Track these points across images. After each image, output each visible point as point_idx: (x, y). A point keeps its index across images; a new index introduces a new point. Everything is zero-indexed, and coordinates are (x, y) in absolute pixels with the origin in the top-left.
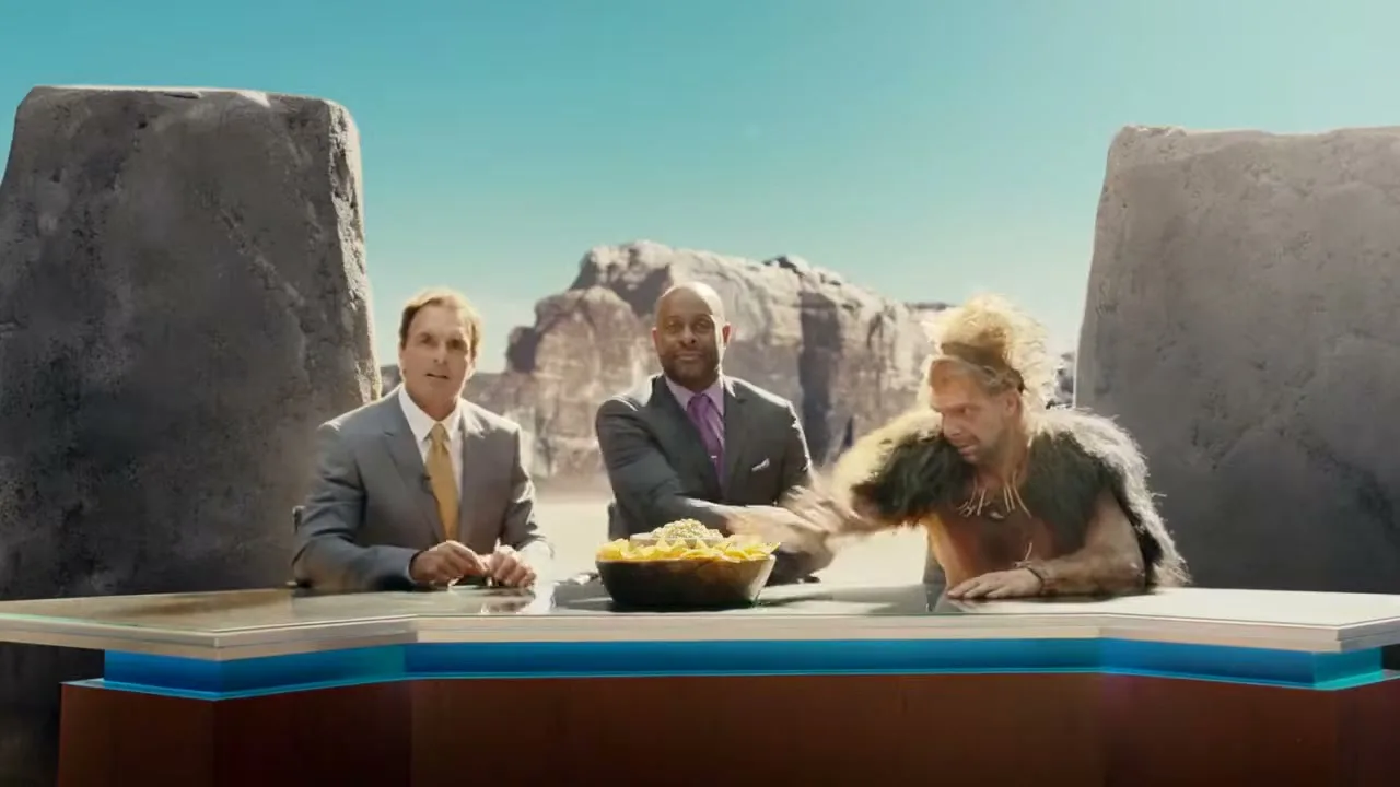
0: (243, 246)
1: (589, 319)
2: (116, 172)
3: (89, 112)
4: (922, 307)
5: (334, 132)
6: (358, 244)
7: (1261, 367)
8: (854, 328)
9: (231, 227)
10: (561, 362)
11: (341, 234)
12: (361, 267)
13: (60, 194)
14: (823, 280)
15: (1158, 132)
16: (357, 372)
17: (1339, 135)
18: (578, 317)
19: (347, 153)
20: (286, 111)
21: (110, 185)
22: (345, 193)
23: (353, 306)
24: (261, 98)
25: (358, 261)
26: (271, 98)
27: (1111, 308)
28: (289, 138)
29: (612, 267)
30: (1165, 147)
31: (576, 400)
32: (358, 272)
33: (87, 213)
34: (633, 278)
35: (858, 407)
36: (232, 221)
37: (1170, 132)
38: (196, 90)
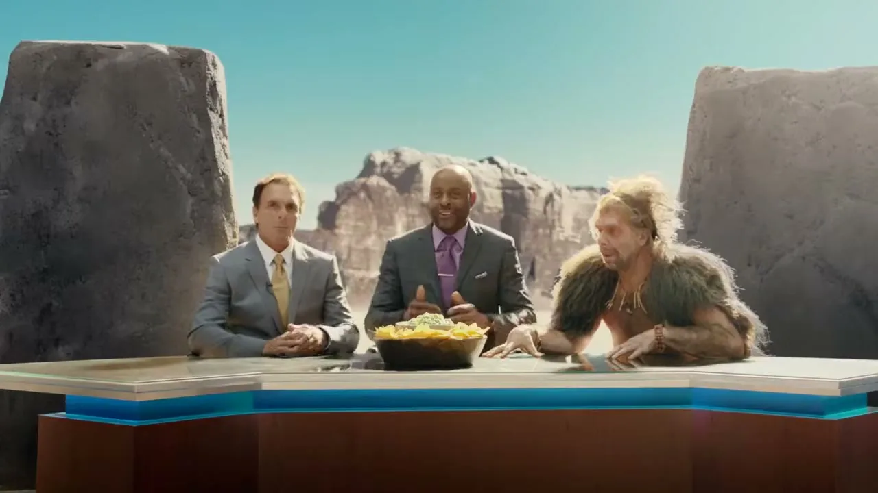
0: (152, 141)
1: (369, 196)
2: (72, 95)
3: (55, 57)
4: (578, 189)
5: (209, 70)
6: (224, 141)
7: (791, 217)
8: (535, 202)
9: (145, 130)
10: (352, 223)
11: (214, 135)
12: (226, 155)
13: (37, 108)
14: (516, 171)
15: (727, 70)
16: (224, 220)
17: (840, 72)
18: (362, 195)
19: (217, 83)
20: (179, 57)
21: (68, 103)
22: (216, 108)
23: (221, 178)
24: (163, 48)
25: (224, 151)
26: (170, 48)
27: (697, 180)
28: (181, 74)
29: (384, 164)
30: (731, 80)
31: (361, 247)
32: (224, 158)
33: (54, 121)
34: (397, 170)
35: (538, 251)
36: (145, 125)
37: (735, 70)
38: (122, 44)
